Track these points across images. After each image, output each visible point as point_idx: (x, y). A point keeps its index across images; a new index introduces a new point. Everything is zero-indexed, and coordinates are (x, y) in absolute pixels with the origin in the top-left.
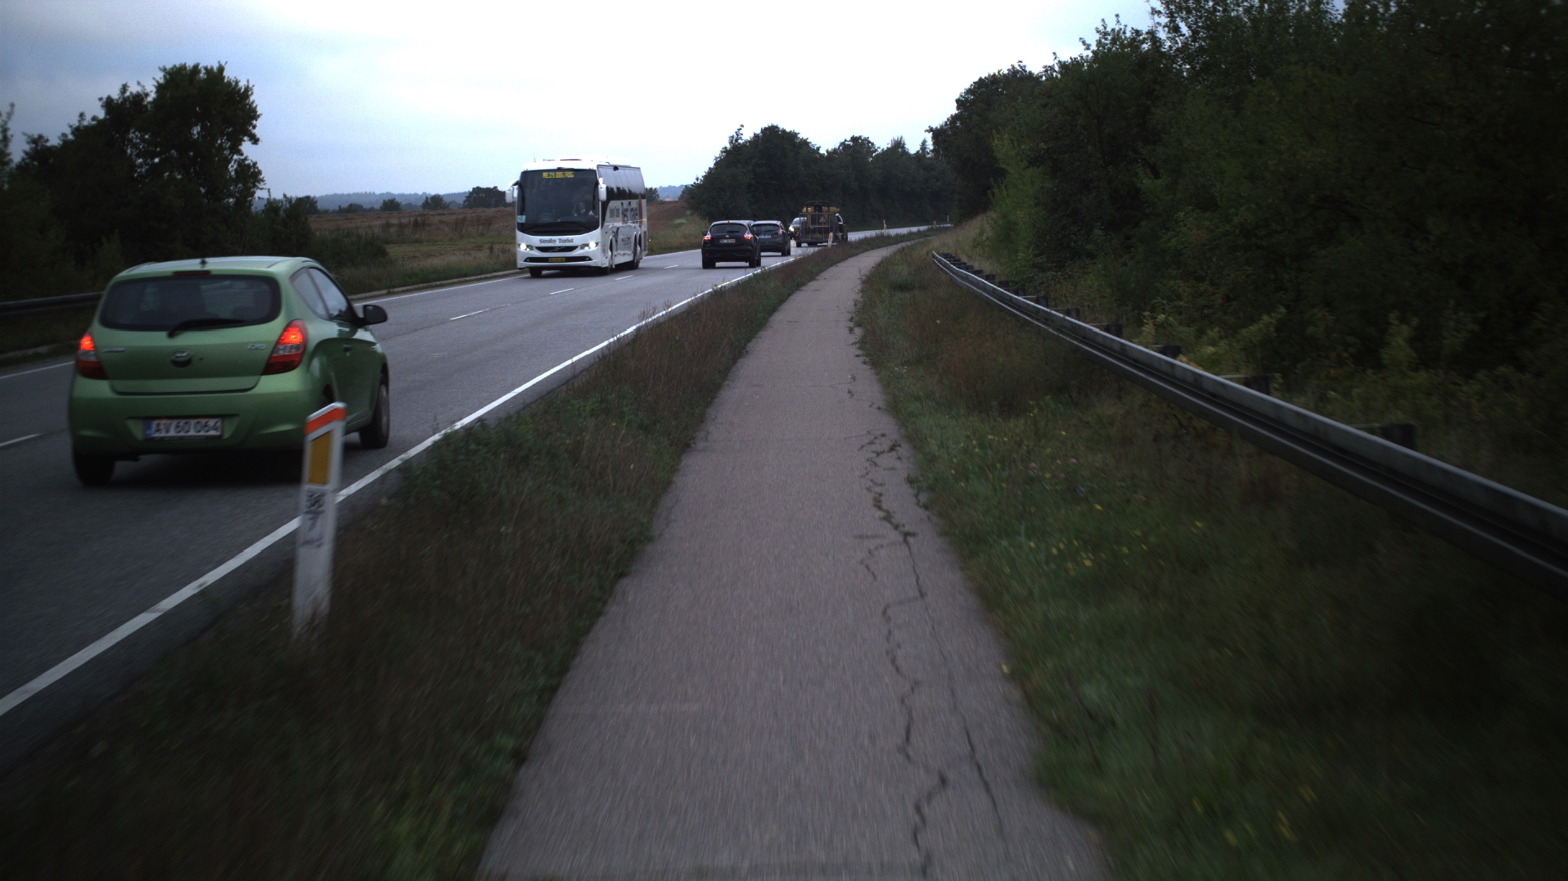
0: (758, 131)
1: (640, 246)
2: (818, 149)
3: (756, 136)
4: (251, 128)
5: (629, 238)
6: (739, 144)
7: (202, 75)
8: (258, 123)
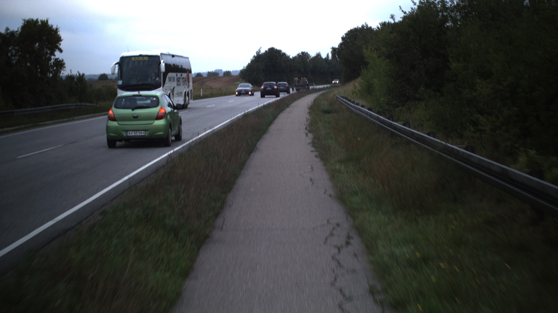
0: (267, 50)
1: (188, 97)
2: (289, 56)
3: (266, 51)
4: (59, 45)
5: (181, 93)
6: (260, 54)
7: (40, 23)
8: (62, 43)
